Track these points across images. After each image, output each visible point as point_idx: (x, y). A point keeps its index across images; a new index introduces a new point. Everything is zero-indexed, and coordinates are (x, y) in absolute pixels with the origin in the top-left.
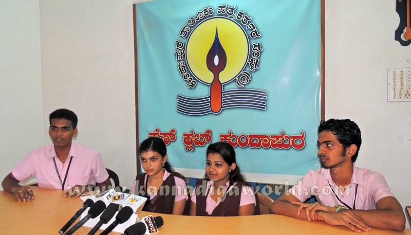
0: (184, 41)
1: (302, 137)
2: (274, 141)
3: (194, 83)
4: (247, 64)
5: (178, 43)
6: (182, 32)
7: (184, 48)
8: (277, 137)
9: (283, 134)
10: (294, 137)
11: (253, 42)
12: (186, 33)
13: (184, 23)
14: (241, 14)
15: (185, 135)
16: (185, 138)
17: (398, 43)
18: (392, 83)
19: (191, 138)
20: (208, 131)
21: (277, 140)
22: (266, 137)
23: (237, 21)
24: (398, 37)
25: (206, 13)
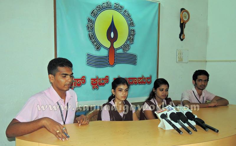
0: (93, 19)
1: (150, 78)
2: (139, 81)
3: (99, 47)
4: (128, 40)
5: (89, 19)
6: (92, 12)
7: (93, 23)
8: (140, 78)
9: (143, 76)
10: (147, 78)
11: (131, 28)
12: (95, 14)
13: (94, 7)
14: (125, 11)
15: (92, 79)
16: (92, 82)
17: (180, 39)
18: (178, 55)
19: (96, 82)
20: (107, 76)
21: (141, 80)
22: (136, 78)
23: (123, 14)
24: (180, 37)
25: (108, 5)
